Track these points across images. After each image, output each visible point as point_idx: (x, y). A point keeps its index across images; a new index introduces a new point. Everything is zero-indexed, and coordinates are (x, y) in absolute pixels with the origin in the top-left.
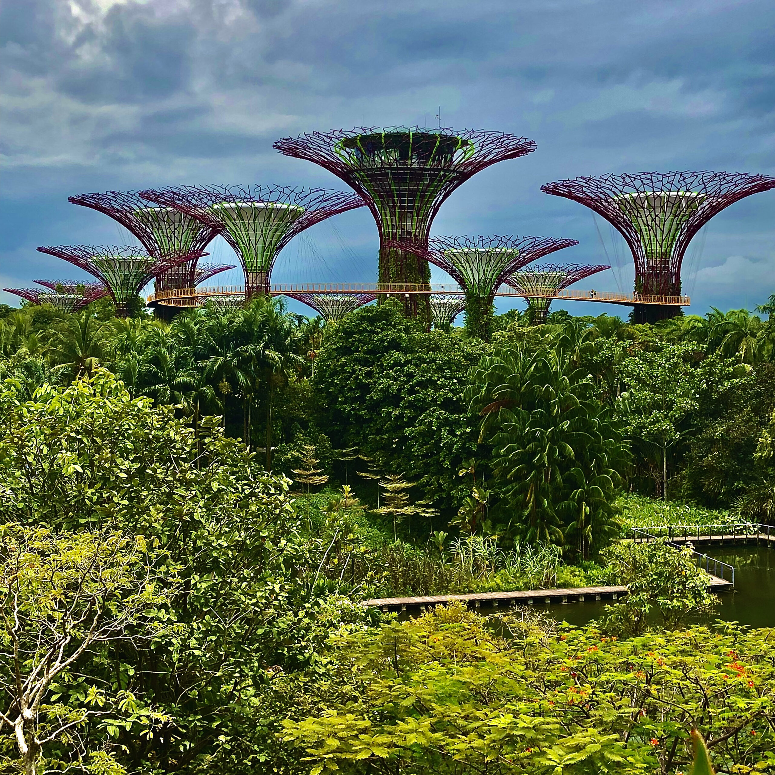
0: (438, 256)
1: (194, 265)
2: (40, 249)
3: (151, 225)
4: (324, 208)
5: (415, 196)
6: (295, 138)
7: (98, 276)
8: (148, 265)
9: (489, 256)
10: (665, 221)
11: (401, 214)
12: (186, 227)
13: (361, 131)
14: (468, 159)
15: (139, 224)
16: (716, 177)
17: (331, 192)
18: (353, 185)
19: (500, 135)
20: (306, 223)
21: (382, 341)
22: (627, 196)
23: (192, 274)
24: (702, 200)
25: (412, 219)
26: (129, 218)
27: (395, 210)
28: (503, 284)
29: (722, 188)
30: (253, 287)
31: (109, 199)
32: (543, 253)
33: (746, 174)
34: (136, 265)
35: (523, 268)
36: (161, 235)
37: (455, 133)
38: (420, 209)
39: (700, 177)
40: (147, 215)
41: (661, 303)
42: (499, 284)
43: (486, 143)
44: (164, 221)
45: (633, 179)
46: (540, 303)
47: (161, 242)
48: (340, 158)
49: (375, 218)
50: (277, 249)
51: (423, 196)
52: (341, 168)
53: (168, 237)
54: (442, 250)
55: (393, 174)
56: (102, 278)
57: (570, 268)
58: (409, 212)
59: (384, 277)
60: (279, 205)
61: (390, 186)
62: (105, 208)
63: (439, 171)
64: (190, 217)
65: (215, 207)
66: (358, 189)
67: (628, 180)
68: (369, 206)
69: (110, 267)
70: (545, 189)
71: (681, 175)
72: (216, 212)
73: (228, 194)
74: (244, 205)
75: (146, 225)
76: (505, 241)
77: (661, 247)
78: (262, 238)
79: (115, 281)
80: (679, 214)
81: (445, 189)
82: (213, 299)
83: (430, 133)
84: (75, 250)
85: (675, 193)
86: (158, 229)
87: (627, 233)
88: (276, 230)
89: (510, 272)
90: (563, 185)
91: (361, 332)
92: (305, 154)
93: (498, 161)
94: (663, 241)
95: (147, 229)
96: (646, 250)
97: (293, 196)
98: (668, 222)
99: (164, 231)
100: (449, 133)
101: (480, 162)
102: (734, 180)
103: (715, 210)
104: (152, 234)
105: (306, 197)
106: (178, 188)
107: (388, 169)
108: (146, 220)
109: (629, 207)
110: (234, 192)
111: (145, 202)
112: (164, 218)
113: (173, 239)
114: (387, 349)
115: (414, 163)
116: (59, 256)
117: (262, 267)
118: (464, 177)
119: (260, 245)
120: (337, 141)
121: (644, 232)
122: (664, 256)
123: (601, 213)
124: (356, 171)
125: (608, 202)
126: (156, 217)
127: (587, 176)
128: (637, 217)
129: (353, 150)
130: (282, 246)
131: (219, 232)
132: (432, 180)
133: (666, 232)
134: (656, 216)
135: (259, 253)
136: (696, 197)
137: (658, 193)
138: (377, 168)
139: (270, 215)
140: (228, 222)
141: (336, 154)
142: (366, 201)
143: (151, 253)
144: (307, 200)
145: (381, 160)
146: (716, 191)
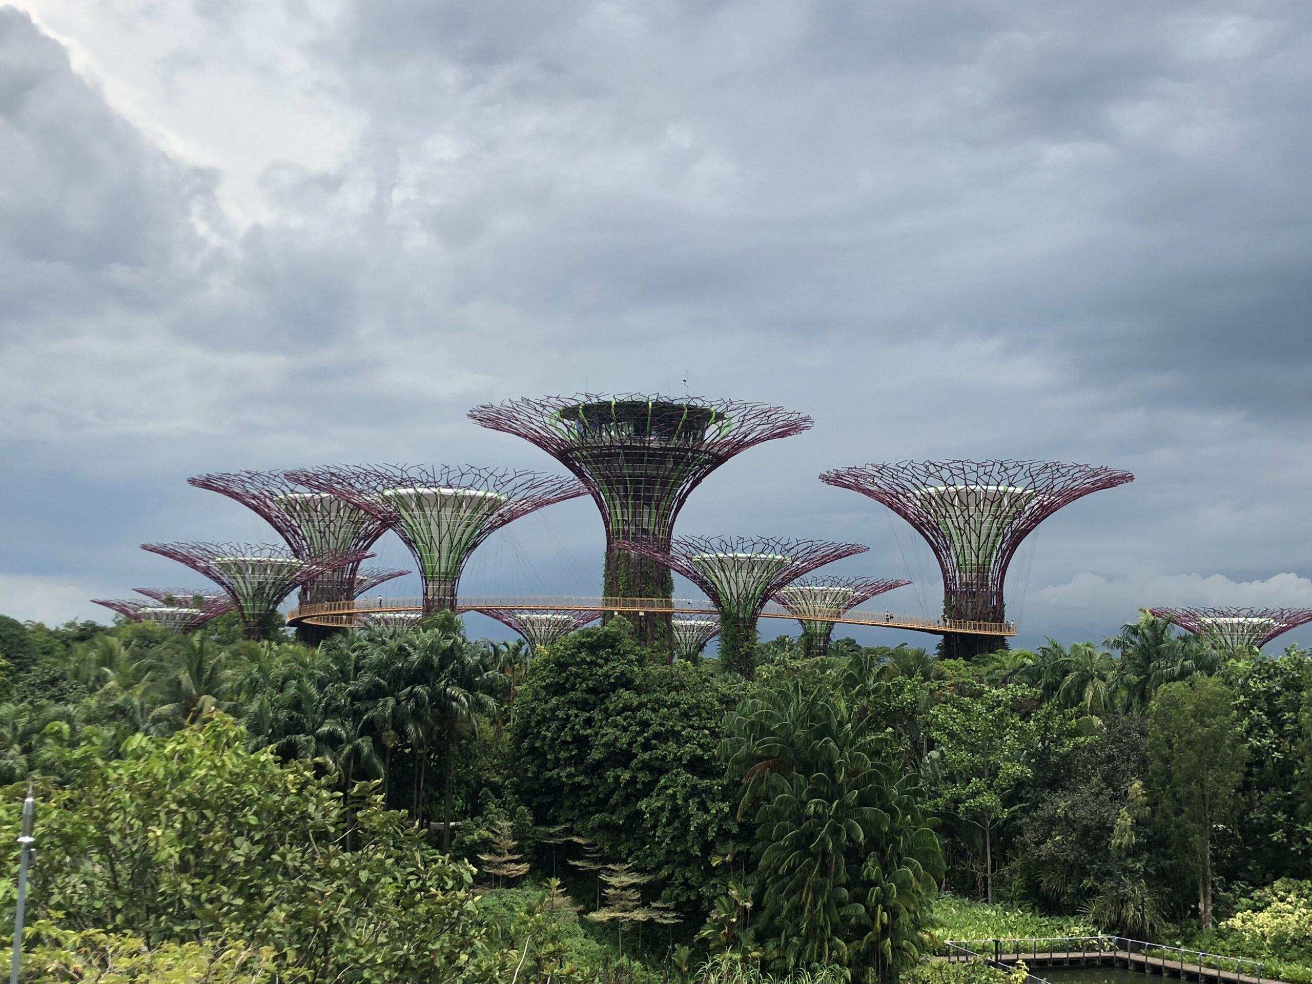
0: (684, 562)
1: (354, 571)
2: (144, 547)
3: (299, 516)
4: (532, 496)
5: (654, 483)
6: (497, 405)
7: (222, 583)
8: (292, 569)
9: (752, 564)
10: (982, 524)
11: (634, 506)
12: (345, 519)
13: (585, 399)
14: (724, 438)
15: (283, 515)
16: (1047, 468)
17: (543, 476)
18: (572, 468)
19: (766, 407)
20: (508, 515)
21: (607, 676)
22: (931, 490)
23: (351, 581)
24: (1030, 498)
25: (650, 512)
26: (268, 507)
27: (627, 500)
28: (770, 603)
29: (1055, 482)
30: (433, 600)
31: (243, 481)
32: (823, 561)
33: (1087, 466)
34: (276, 569)
35: (796, 581)
36: (312, 529)
37: (707, 404)
38: (659, 500)
39: (1026, 468)
40: (294, 503)
41: (978, 632)
42: (765, 600)
43: (747, 417)
44: (316, 511)
45: (939, 469)
46: (819, 628)
47: (311, 538)
48: (556, 432)
49: (601, 511)
50: (469, 549)
51: (663, 484)
52: (558, 445)
53: (320, 532)
54: (689, 555)
55: (626, 455)
56: (228, 587)
57: (858, 582)
58: (646, 504)
59: (611, 589)
60: (472, 492)
61: (621, 470)
62: (237, 494)
63: (687, 451)
64: (351, 506)
65: (387, 493)
66: (579, 473)
67: (932, 469)
68: (593, 495)
69: (240, 571)
70: (825, 478)
71: (1001, 465)
72: (387, 500)
73: (405, 476)
74: (426, 491)
75: (292, 516)
76: (773, 544)
77: (978, 557)
78: (448, 536)
79: (245, 591)
80: (1000, 515)
81: (694, 475)
82: (378, 616)
83: (676, 403)
84: (193, 548)
85: (995, 488)
86: (307, 521)
87: (932, 538)
88: (468, 525)
89: (780, 586)
90: (848, 474)
91: (578, 664)
92: (510, 426)
93: (763, 440)
94: (979, 550)
95: (293, 522)
96: (958, 562)
97: (492, 480)
98: (986, 525)
99: (316, 523)
100: (700, 404)
101: (740, 441)
102: (1071, 473)
103: (1046, 510)
104: (299, 527)
105: (509, 481)
106: (337, 468)
107: (619, 447)
108: (292, 510)
109: (934, 504)
110: (414, 473)
111: (292, 485)
112: (316, 507)
113: (327, 534)
114: (614, 687)
115: (653, 441)
116: (171, 557)
117: (447, 574)
118: (718, 460)
119: (445, 544)
120: (553, 411)
121: (955, 538)
122: (982, 570)
123: (898, 511)
124: (577, 449)
125: (907, 498)
126: (306, 505)
127: (880, 464)
128: (945, 517)
129: (573, 423)
130: (475, 545)
131: (389, 526)
132: (676, 464)
133: (983, 538)
134: (970, 516)
135: (444, 555)
136: (1021, 494)
137: (973, 487)
138: (605, 446)
139: (460, 506)
140: (403, 512)
141: (550, 427)
142: (589, 489)
143: (297, 553)
144: (511, 485)
145: (610, 435)
146: (1047, 486)
